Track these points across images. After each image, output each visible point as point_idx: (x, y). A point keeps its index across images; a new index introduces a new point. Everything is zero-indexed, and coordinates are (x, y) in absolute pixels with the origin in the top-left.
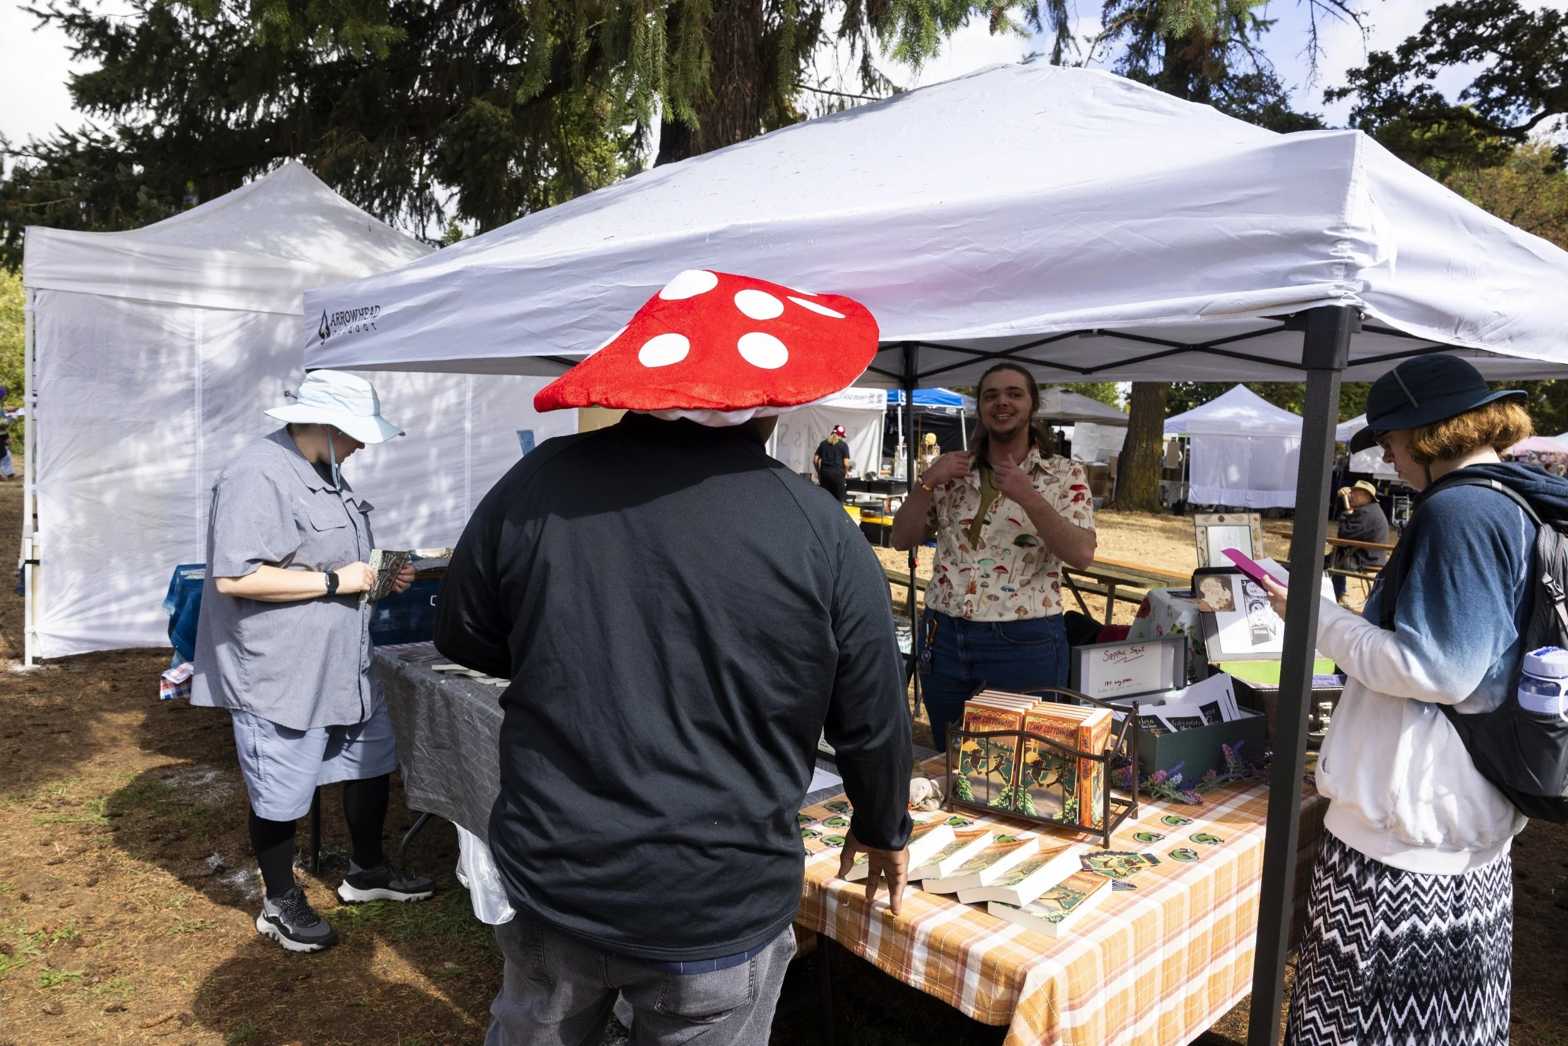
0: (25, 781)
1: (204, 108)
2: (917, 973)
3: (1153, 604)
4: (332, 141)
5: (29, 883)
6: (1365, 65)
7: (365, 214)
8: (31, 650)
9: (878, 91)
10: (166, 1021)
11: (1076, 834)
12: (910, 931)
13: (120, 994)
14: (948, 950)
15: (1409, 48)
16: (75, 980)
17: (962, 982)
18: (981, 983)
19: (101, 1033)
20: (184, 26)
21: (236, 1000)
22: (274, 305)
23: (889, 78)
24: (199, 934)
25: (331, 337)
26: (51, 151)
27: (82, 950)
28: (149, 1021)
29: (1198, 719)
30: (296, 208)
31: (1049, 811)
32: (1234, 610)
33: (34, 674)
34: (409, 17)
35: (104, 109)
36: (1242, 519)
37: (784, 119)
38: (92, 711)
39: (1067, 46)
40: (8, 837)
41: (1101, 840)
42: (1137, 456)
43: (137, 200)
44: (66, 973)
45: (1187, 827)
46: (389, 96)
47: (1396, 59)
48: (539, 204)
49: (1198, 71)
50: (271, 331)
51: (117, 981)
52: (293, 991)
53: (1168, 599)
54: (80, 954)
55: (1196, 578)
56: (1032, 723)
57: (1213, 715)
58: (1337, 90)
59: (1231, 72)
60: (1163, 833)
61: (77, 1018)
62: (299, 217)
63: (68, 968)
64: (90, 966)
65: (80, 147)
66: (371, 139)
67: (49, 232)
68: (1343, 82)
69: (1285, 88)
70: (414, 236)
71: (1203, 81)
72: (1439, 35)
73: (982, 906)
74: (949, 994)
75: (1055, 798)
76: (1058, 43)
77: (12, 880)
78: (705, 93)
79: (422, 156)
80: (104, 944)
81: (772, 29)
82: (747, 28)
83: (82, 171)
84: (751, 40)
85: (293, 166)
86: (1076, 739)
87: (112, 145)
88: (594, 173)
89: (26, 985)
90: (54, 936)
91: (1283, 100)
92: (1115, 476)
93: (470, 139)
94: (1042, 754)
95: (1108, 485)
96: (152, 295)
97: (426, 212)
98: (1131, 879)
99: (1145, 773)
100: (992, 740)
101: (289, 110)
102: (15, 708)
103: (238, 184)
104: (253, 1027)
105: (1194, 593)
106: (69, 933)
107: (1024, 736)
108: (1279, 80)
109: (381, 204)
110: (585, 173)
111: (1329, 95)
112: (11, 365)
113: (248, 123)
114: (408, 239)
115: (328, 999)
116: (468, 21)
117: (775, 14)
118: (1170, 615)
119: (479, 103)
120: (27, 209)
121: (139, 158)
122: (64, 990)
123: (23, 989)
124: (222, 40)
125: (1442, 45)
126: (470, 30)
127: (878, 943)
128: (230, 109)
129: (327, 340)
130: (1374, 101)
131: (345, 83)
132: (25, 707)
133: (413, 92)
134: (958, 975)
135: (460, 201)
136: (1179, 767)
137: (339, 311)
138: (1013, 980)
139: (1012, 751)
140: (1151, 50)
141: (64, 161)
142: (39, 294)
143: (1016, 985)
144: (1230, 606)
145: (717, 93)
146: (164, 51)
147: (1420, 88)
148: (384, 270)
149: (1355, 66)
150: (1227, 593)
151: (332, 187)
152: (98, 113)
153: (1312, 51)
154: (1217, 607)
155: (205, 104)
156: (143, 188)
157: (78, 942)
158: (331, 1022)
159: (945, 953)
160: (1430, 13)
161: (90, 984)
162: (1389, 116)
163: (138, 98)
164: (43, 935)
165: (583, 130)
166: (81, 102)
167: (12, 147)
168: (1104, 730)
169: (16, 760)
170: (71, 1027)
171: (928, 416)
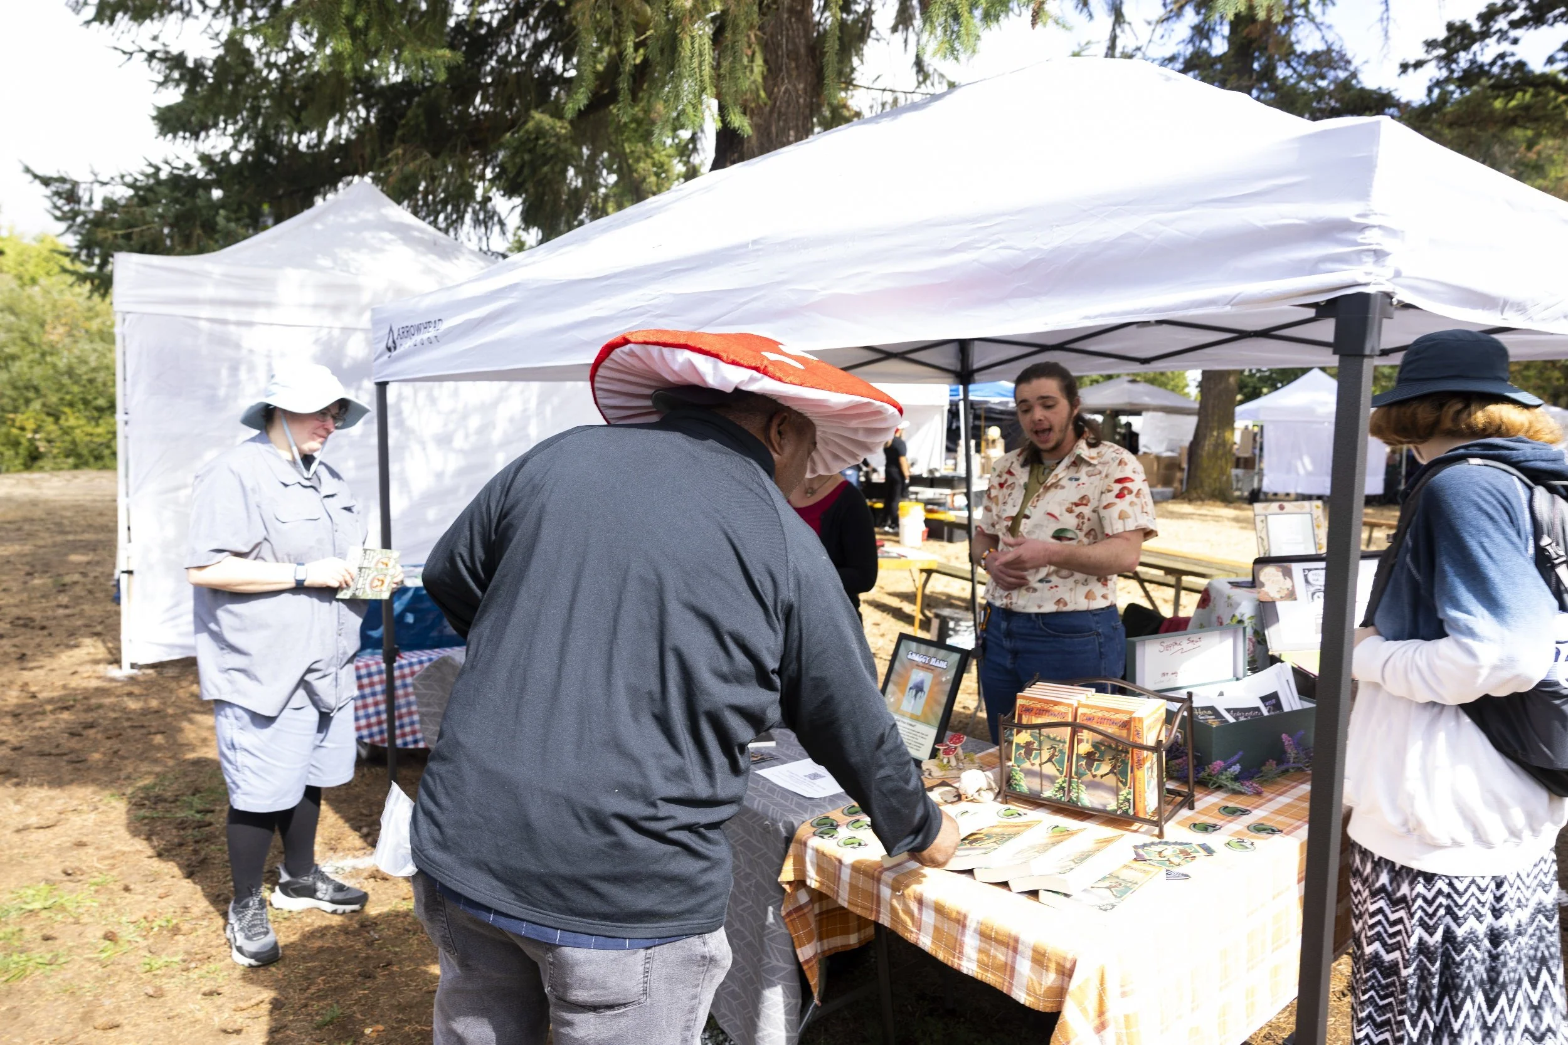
0: (125, 779)
1: (277, 134)
2: (970, 960)
3: (1213, 594)
4: (397, 159)
5: (131, 875)
6: (1442, 34)
7: (431, 229)
8: (129, 655)
9: (933, 85)
10: (257, 1004)
11: (1131, 824)
12: (962, 918)
13: (215, 980)
14: (1000, 938)
15: (1489, 15)
16: (174, 965)
17: (1013, 969)
18: (1032, 969)
19: (200, 1015)
20: (257, 55)
21: (322, 986)
22: (347, 319)
23: (943, 72)
24: (287, 924)
25: (398, 351)
26: (136, 180)
27: (179, 938)
28: (243, 1005)
29: (1257, 709)
30: (365, 226)
31: (1104, 801)
32: (1295, 599)
33: (132, 680)
34: (468, 34)
35: (184, 138)
36: (1303, 507)
37: (838, 117)
38: (185, 713)
39: (1123, 31)
40: (110, 832)
41: (1156, 831)
42: (1208, 445)
43: (216, 224)
44: (167, 959)
45: (1245, 817)
46: (451, 113)
47: (1476, 27)
48: (598, 213)
49: (1263, 49)
50: (342, 346)
51: (212, 967)
52: (375, 978)
53: (1228, 590)
54: (177, 942)
55: (1258, 567)
56: (1084, 714)
57: (1273, 705)
58: (1412, 62)
59: (1299, 49)
60: (1220, 823)
61: (176, 1000)
62: (367, 235)
63: (167, 955)
64: (187, 953)
65: (163, 175)
66: (435, 155)
67: (136, 258)
68: (1420, 54)
69: (1355, 63)
70: (477, 249)
71: (1270, 58)
73: (1034, 894)
74: (1001, 980)
75: (1109, 789)
76: (1114, 30)
77: (115, 873)
78: (758, 96)
79: (484, 169)
80: (200, 932)
81: (825, 30)
82: (798, 29)
83: (165, 197)
84: (803, 41)
85: (362, 186)
86: (1129, 730)
87: (193, 172)
88: (653, 179)
89: (130, 970)
90: (154, 925)
91: (1354, 75)
92: (1185, 466)
93: (530, 151)
94: (1096, 746)
95: (1179, 475)
96: (230, 314)
97: (490, 224)
98: (1186, 868)
99: (1201, 762)
100: (1045, 731)
101: (357, 131)
102: (114, 710)
103: (310, 204)
104: (338, 1011)
105: (1254, 584)
106: (168, 921)
107: (1076, 727)
108: (1349, 56)
109: (446, 219)
110: (644, 179)
111: (1405, 67)
112: (104, 384)
113: (318, 145)
114: (472, 252)
115: (408, 985)
116: (526, 36)
117: (827, 14)
118: (1230, 605)
119: (537, 115)
120: (116, 236)
121: (218, 184)
122: (163, 976)
123: (127, 973)
124: (292, 66)
125: (1526, 9)
126: (528, 45)
127: (931, 931)
128: (302, 132)
129: (394, 353)
130: (1452, 71)
131: (410, 102)
132: (124, 710)
133: (475, 108)
134: (1009, 962)
135: (522, 213)
136: (1236, 757)
137: (404, 325)
138: (1063, 967)
139: (1064, 742)
140: (1214, 30)
141: (149, 189)
142: (129, 317)
143: (1067, 972)
144: (1291, 595)
145: (770, 94)
146: (239, 81)
147: (1502, 56)
148: (450, 284)
149: (1432, 36)
150: (1288, 583)
151: (399, 203)
152: (179, 141)
153: (1385, 23)
154: (1278, 596)
155: (278, 129)
156: (222, 212)
157: (176, 931)
158: (411, 1007)
159: (997, 941)
161: (187, 970)
162: (1470, 86)
163: (216, 125)
164: (144, 924)
165: (641, 136)
166: (163, 132)
167: (101, 178)
168: (1157, 720)
169: (116, 760)
170: (171, 1010)
171: (990, 410)
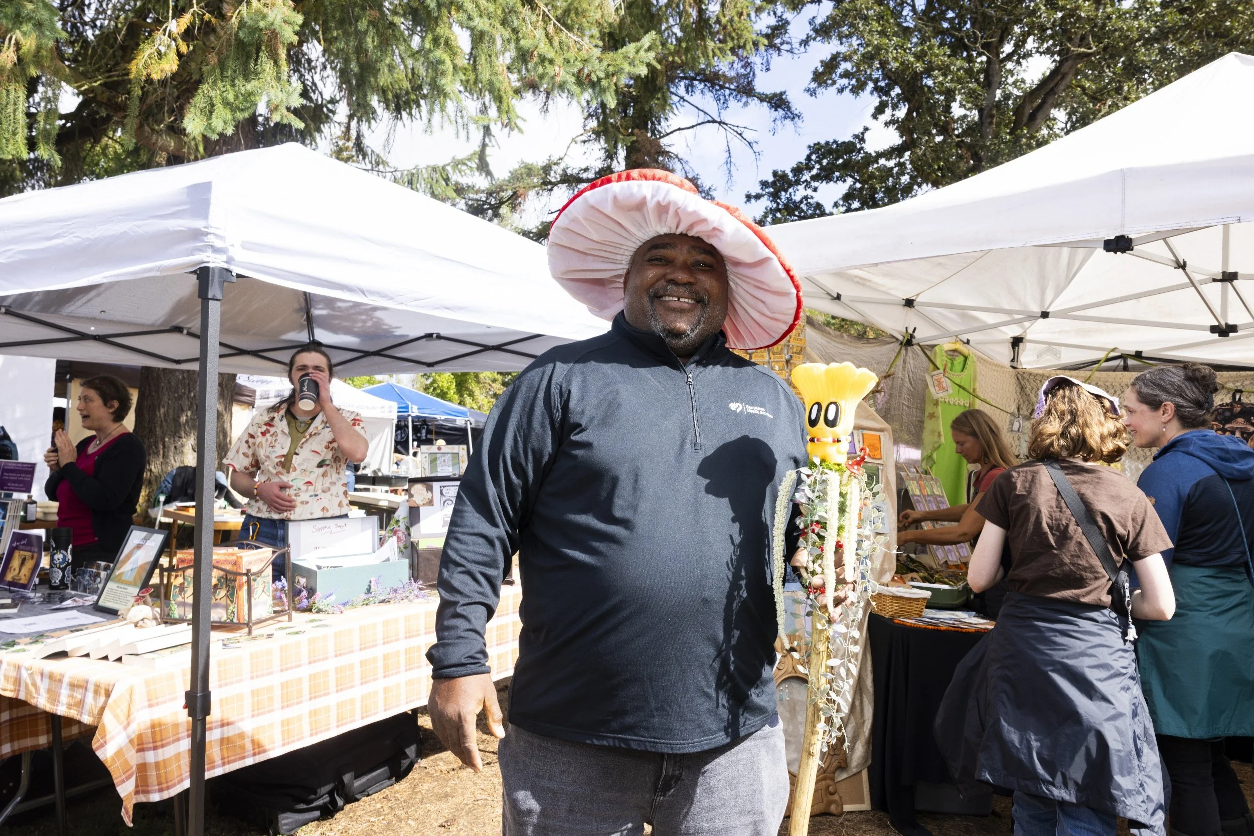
6: (771, 179)
15: (797, 170)
17: (84, 702)
18: (93, 698)
31: (221, 616)
32: (433, 505)
41: (248, 630)
47: (790, 175)
58: (754, 194)
60: (298, 626)
68: (756, 189)
72: (816, 162)
75: (224, 607)
86: (237, 566)
94: (219, 579)
111: (749, 197)
125: (819, 169)
130: (778, 204)
134: (83, 699)
144: (430, 503)
147: (806, 198)
149: (764, 179)
150: (429, 495)
153: (729, 165)
154: (422, 504)
159: (78, 686)
160: (809, 147)
171: (441, 427)
